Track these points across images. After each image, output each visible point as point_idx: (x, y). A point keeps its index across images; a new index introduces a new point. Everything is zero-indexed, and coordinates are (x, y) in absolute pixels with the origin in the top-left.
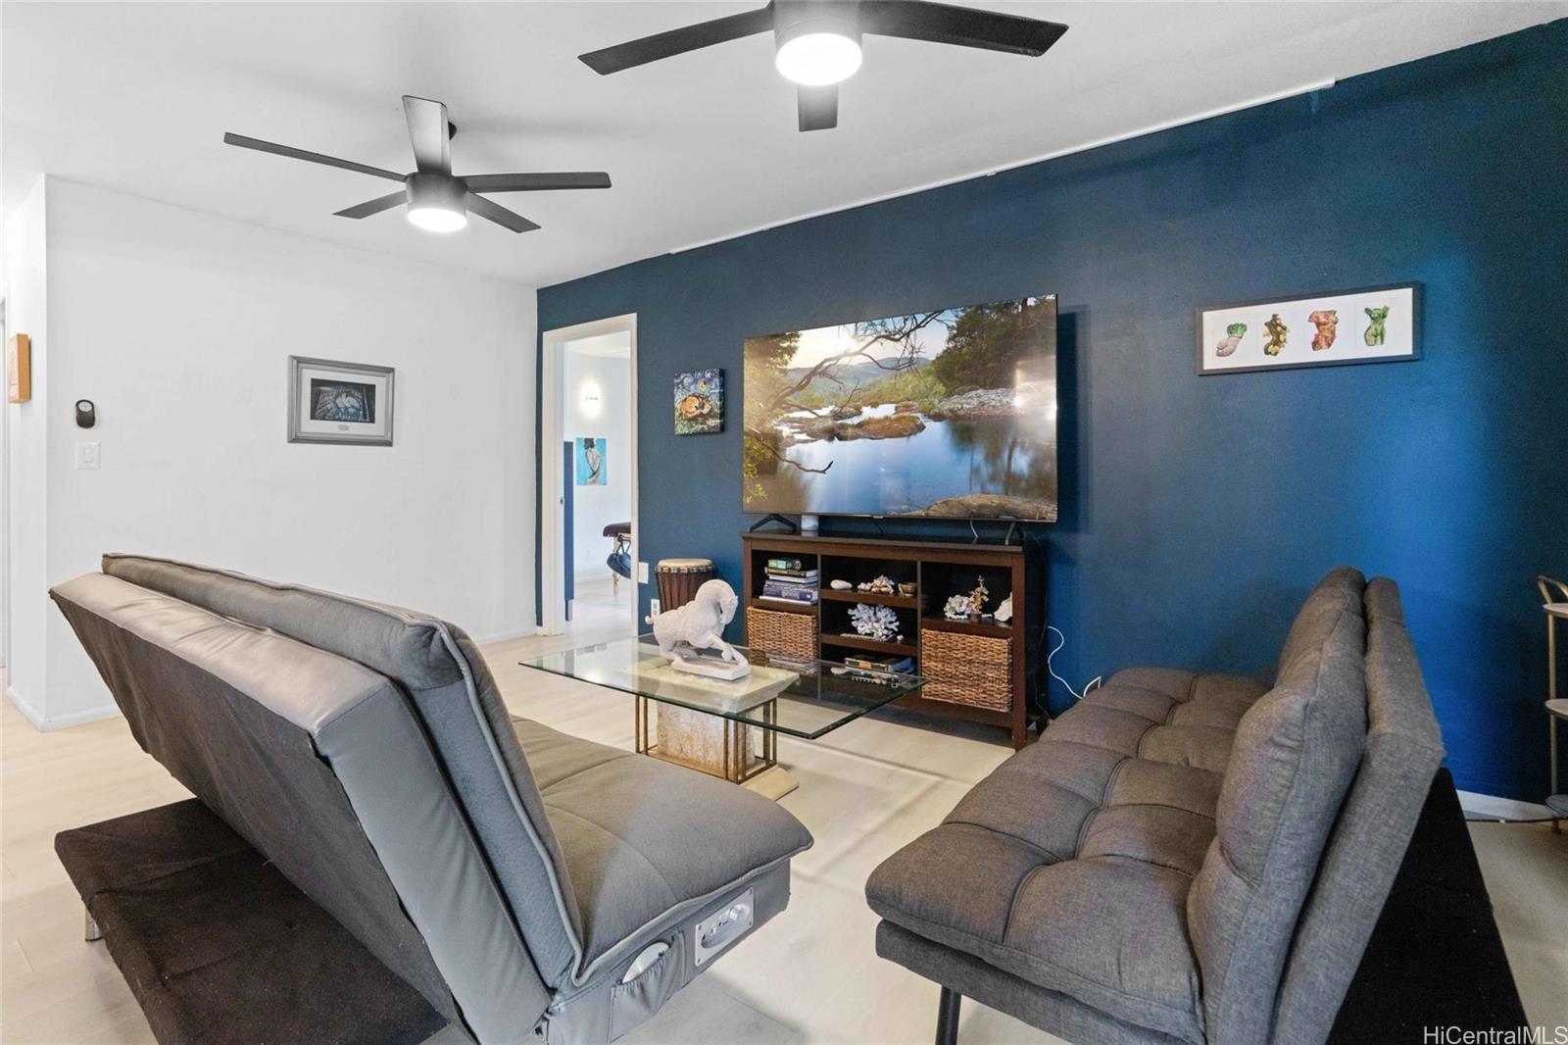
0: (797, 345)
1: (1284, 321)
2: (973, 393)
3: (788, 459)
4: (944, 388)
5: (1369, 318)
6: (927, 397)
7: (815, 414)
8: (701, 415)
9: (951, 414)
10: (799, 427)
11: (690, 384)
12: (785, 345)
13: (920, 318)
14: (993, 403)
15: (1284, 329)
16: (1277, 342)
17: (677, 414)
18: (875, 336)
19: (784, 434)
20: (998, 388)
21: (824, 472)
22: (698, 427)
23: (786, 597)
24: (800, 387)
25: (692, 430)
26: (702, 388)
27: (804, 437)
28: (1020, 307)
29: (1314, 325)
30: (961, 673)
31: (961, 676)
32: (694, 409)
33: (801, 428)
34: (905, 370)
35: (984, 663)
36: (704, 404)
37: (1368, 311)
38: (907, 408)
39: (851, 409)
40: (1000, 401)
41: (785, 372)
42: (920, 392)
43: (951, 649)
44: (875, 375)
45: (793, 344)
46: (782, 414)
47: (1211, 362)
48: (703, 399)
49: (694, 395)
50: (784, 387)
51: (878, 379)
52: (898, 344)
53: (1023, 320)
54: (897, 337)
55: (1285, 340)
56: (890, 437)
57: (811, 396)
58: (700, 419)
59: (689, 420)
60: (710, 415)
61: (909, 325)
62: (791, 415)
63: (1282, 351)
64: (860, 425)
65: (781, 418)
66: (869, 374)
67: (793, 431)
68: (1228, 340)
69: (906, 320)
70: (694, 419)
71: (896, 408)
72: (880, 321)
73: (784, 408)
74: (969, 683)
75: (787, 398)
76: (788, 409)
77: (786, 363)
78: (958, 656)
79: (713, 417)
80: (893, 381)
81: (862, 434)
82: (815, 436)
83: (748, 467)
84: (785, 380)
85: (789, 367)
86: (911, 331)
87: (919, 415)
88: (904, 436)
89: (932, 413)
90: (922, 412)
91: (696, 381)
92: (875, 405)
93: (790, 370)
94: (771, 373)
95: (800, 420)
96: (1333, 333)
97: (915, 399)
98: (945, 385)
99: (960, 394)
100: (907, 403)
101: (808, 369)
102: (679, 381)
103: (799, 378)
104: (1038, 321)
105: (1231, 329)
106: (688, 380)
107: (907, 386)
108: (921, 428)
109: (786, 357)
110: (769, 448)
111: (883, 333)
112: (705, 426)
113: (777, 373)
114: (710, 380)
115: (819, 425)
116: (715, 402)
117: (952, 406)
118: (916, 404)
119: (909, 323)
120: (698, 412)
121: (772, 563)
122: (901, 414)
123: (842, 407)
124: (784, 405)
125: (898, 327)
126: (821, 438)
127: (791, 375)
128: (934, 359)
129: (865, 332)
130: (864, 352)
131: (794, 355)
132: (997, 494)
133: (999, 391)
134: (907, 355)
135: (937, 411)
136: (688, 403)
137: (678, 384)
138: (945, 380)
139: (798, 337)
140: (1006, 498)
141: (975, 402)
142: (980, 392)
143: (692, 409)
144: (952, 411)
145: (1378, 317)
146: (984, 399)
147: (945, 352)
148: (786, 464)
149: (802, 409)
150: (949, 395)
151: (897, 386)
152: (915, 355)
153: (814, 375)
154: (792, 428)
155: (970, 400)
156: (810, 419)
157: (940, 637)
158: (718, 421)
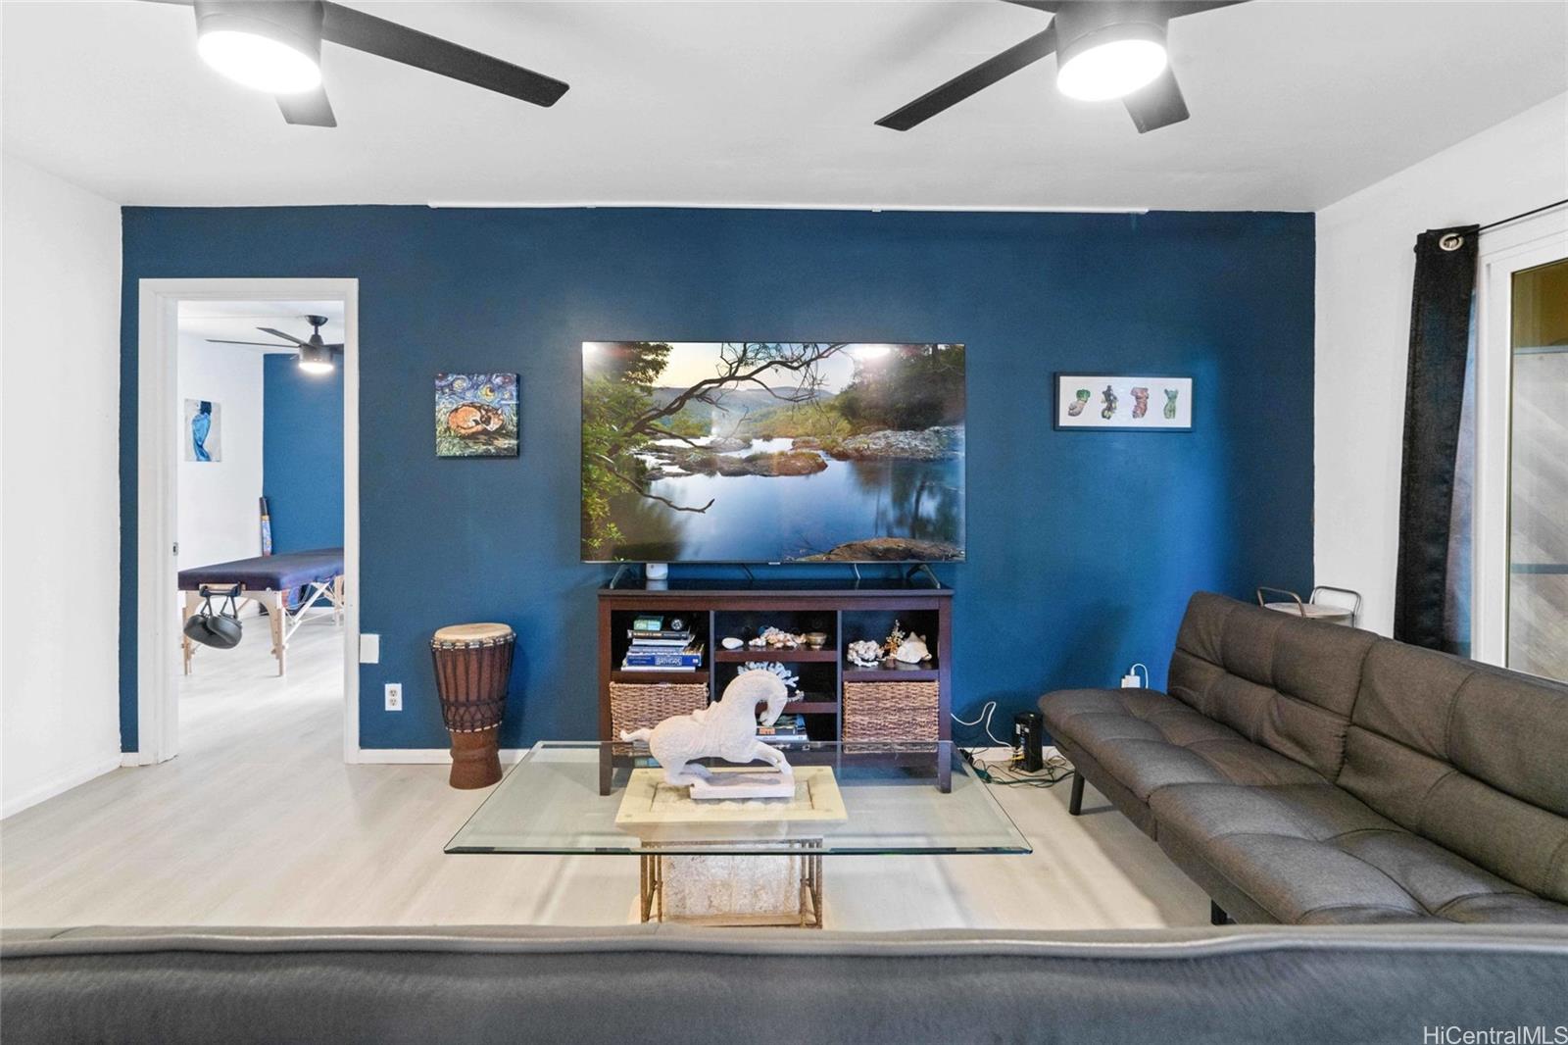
0: (665, 359)
1: (1115, 392)
2: (880, 434)
3: (654, 495)
4: (849, 426)
5: (1167, 398)
6: (830, 434)
7: (690, 443)
8: (485, 432)
9: (856, 454)
10: (669, 458)
11: (464, 390)
12: (650, 357)
13: (823, 347)
14: (902, 445)
15: (1115, 398)
16: (1110, 408)
17: (440, 428)
18: (769, 361)
19: (648, 465)
20: (906, 430)
21: (702, 511)
22: (481, 449)
23: (662, 665)
24: (670, 410)
25: (467, 452)
26: (485, 396)
27: (676, 469)
28: (931, 349)
29: (1134, 398)
30: (891, 723)
31: (891, 726)
32: (474, 424)
33: (673, 459)
34: (804, 402)
35: (914, 709)
36: (490, 418)
37: (1166, 391)
38: (807, 444)
39: (738, 441)
40: (909, 444)
41: (649, 391)
42: (821, 427)
43: (878, 700)
44: (768, 406)
45: (660, 358)
46: (645, 442)
47: (1065, 420)
48: (487, 411)
49: (472, 405)
50: (648, 409)
51: (772, 409)
52: (796, 373)
53: (934, 363)
54: (795, 364)
55: (1115, 408)
56: (786, 475)
57: (685, 422)
58: (483, 438)
59: (463, 437)
60: (501, 432)
61: (809, 353)
62: (658, 443)
63: (1113, 416)
64: (751, 460)
65: (643, 445)
66: (760, 404)
67: (661, 461)
68: (1077, 402)
69: (805, 348)
70: (473, 437)
71: (794, 444)
72: (775, 345)
73: (647, 434)
74: (901, 732)
75: (651, 422)
76: (654, 434)
77: (651, 380)
78: (888, 706)
79: (507, 435)
80: (790, 413)
81: (752, 470)
82: (690, 469)
83: (597, 503)
84: (648, 400)
85: (654, 385)
86: (812, 360)
87: (820, 452)
88: (803, 474)
89: (835, 451)
90: (823, 449)
91: (476, 386)
92: (768, 438)
93: (656, 389)
94: (629, 390)
95: (671, 449)
96: (1145, 405)
97: (815, 435)
98: (850, 422)
99: (868, 433)
100: (807, 438)
101: (682, 389)
102: (443, 383)
103: (669, 399)
104: (948, 366)
105: (1080, 394)
106: (460, 383)
107: (807, 420)
108: (823, 467)
109: (651, 373)
110: (625, 480)
111: (778, 359)
112: (490, 447)
113: (637, 391)
114: (500, 387)
115: (695, 457)
116: (508, 415)
117: (858, 446)
118: (817, 441)
119: (809, 351)
120: (480, 428)
121: (640, 625)
122: (799, 450)
123: (726, 438)
124: (648, 431)
125: (796, 353)
126: (699, 472)
127: (656, 396)
128: (838, 393)
129: (756, 355)
130: (754, 377)
131: (661, 371)
132: (903, 538)
133: (908, 433)
134: (806, 385)
135: (841, 449)
136: (461, 414)
137: (442, 388)
138: (850, 418)
139: (668, 350)
140: (914, 542)
141: (883, 443)
142: (888, 432)
143: (470, 420)
144: (857, 450)
145: (1172, 397)
146: (892, 440)
147: (850, 387)
148: (651, 500)
149: (673, 437)
150: (854, 433)
151: (795, 419)
152: (816, 387)
153: (689, 398)
154: (659, 458)
155: (877, 441)
156: (685, 449)
157: (867, 689)
158: (514, 442)
